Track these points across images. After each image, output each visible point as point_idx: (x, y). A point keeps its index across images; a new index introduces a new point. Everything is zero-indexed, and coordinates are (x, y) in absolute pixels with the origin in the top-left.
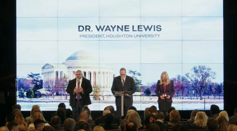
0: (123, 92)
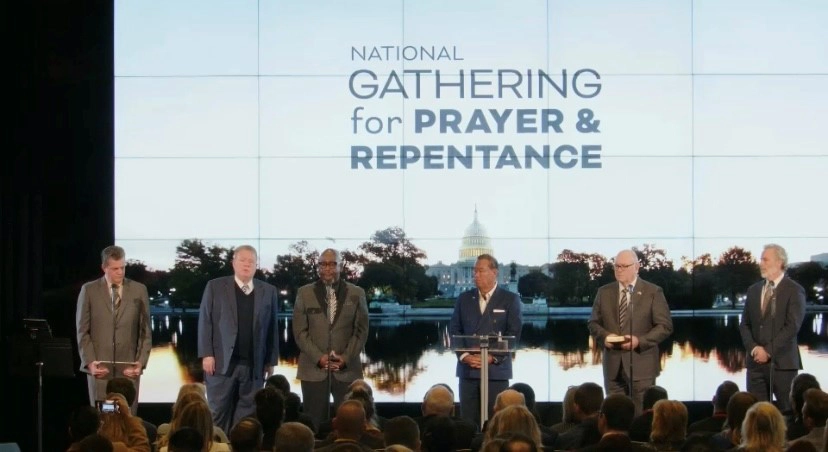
0: (487, 337)
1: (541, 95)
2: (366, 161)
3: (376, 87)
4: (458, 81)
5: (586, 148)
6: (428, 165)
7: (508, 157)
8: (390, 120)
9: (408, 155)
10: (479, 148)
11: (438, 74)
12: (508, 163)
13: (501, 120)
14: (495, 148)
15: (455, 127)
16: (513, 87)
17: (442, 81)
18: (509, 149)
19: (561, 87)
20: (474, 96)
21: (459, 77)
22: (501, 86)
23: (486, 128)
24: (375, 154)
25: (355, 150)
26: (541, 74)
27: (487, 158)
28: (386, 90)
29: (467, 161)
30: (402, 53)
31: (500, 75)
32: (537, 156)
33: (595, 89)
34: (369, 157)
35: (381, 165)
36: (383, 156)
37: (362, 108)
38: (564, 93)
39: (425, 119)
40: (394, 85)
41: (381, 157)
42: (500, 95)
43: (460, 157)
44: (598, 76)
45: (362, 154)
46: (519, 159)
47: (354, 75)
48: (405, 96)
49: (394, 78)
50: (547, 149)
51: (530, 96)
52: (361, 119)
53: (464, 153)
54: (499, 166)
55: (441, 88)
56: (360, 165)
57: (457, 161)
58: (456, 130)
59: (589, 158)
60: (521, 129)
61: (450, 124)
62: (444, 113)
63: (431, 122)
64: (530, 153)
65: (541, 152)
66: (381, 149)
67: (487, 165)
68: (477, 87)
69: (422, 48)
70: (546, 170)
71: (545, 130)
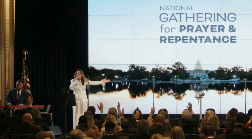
1: (218, 21)
2: (165, 41)
3: (168, 18)
4: (193, 17)
5: (231, 37)
6: (183, 42)
7: (208, 40)
8: (172, 29)
9: (177, 39)
10: (199, 37)
11: (186, 15)
12: (208, 41)
13: (206, 28)
14: (204, 37)
15: (192, 30)
16: (210, 18)
17: (188, 17)
18: (208, 37)
19: (224, 18)
20: (197, 21)
21: (193, 15)
22: (206, 18)
23: (201, 31)
24: (167, 39)
25: (161, 37)
26: (218, 14)
27: (201, 40)
28: (171, 19)
29: (195, 41)
30: (176, 8)
31: (205, 15)
32: (217, 39)
33: (234, 19)
34: (166, 40)
35: (169, 42)
36: (170, 39)
37: (163, 25)
38: (225, 20)
39: (183, 28)
40: (173, 18)
41: (169, 40)
42: (206, 21)
43: (193, 40)
44: (235, 15)
45: (163, 39)
46: (211, 40)
47: (161, 15)
48: (177, 21)
49: (173, 16)
50: (220, 37)
51: (214, 21)
52: (163, 28)
53: (194, 38)
54: (205, 42)
55: (188, 19)
56: (163, 42)
57: (192, 41)
58: (192, 31)
59: (233, 40)
60: (212, 31)
61: (190, 29)
62: (188, 26)
63: (185, 29)
64: (215, 38)
65: (218, 38)
66: (169, 37)
67: (201, 42)
68: (198, 18)
69: (182, 7)
70: (220, 43)
71: (219, 31)
